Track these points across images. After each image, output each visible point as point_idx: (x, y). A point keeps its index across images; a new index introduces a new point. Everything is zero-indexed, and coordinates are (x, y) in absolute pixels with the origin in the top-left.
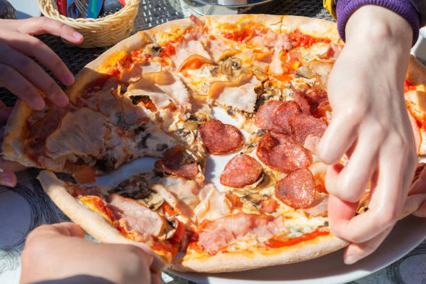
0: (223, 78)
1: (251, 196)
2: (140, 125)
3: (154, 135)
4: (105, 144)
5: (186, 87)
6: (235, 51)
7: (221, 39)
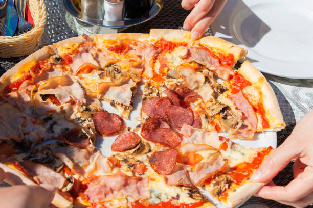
0: (108, 80)
1: (128, 159)
2: (48, 115)
3: (59, 122)
4: (22, 130)
5: (82, 87)
6: (116, 60)
7: (106, 51)
